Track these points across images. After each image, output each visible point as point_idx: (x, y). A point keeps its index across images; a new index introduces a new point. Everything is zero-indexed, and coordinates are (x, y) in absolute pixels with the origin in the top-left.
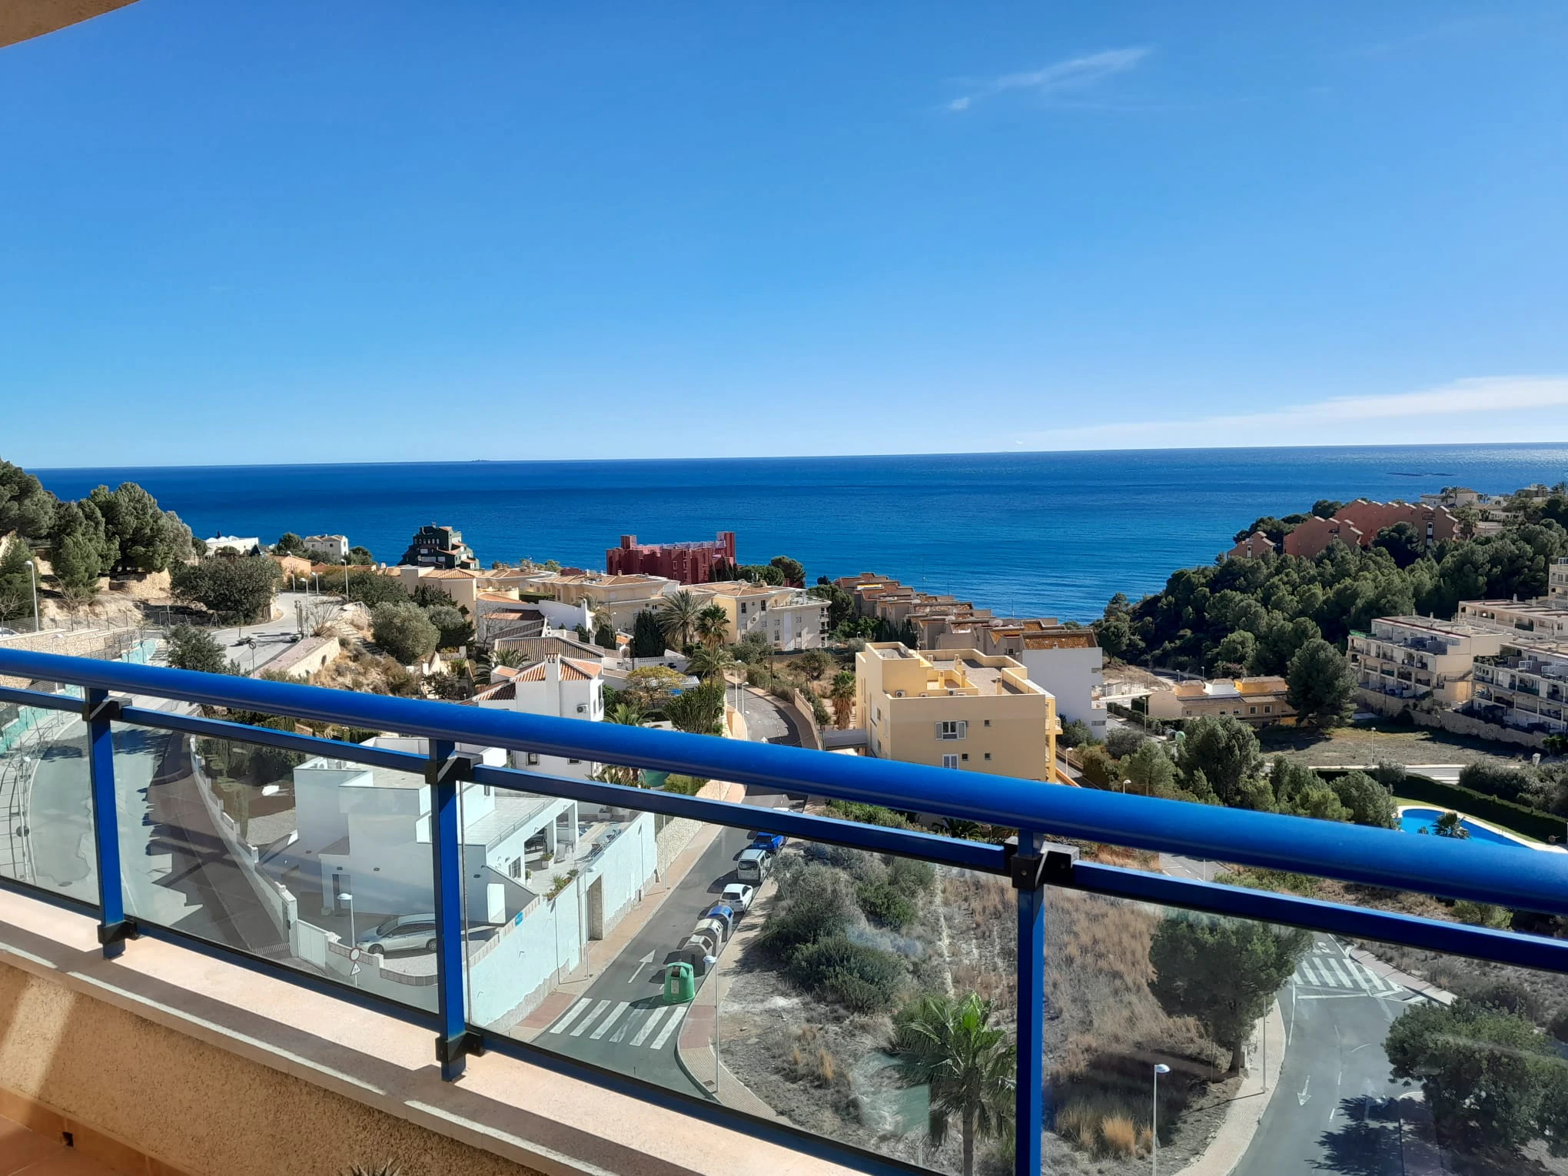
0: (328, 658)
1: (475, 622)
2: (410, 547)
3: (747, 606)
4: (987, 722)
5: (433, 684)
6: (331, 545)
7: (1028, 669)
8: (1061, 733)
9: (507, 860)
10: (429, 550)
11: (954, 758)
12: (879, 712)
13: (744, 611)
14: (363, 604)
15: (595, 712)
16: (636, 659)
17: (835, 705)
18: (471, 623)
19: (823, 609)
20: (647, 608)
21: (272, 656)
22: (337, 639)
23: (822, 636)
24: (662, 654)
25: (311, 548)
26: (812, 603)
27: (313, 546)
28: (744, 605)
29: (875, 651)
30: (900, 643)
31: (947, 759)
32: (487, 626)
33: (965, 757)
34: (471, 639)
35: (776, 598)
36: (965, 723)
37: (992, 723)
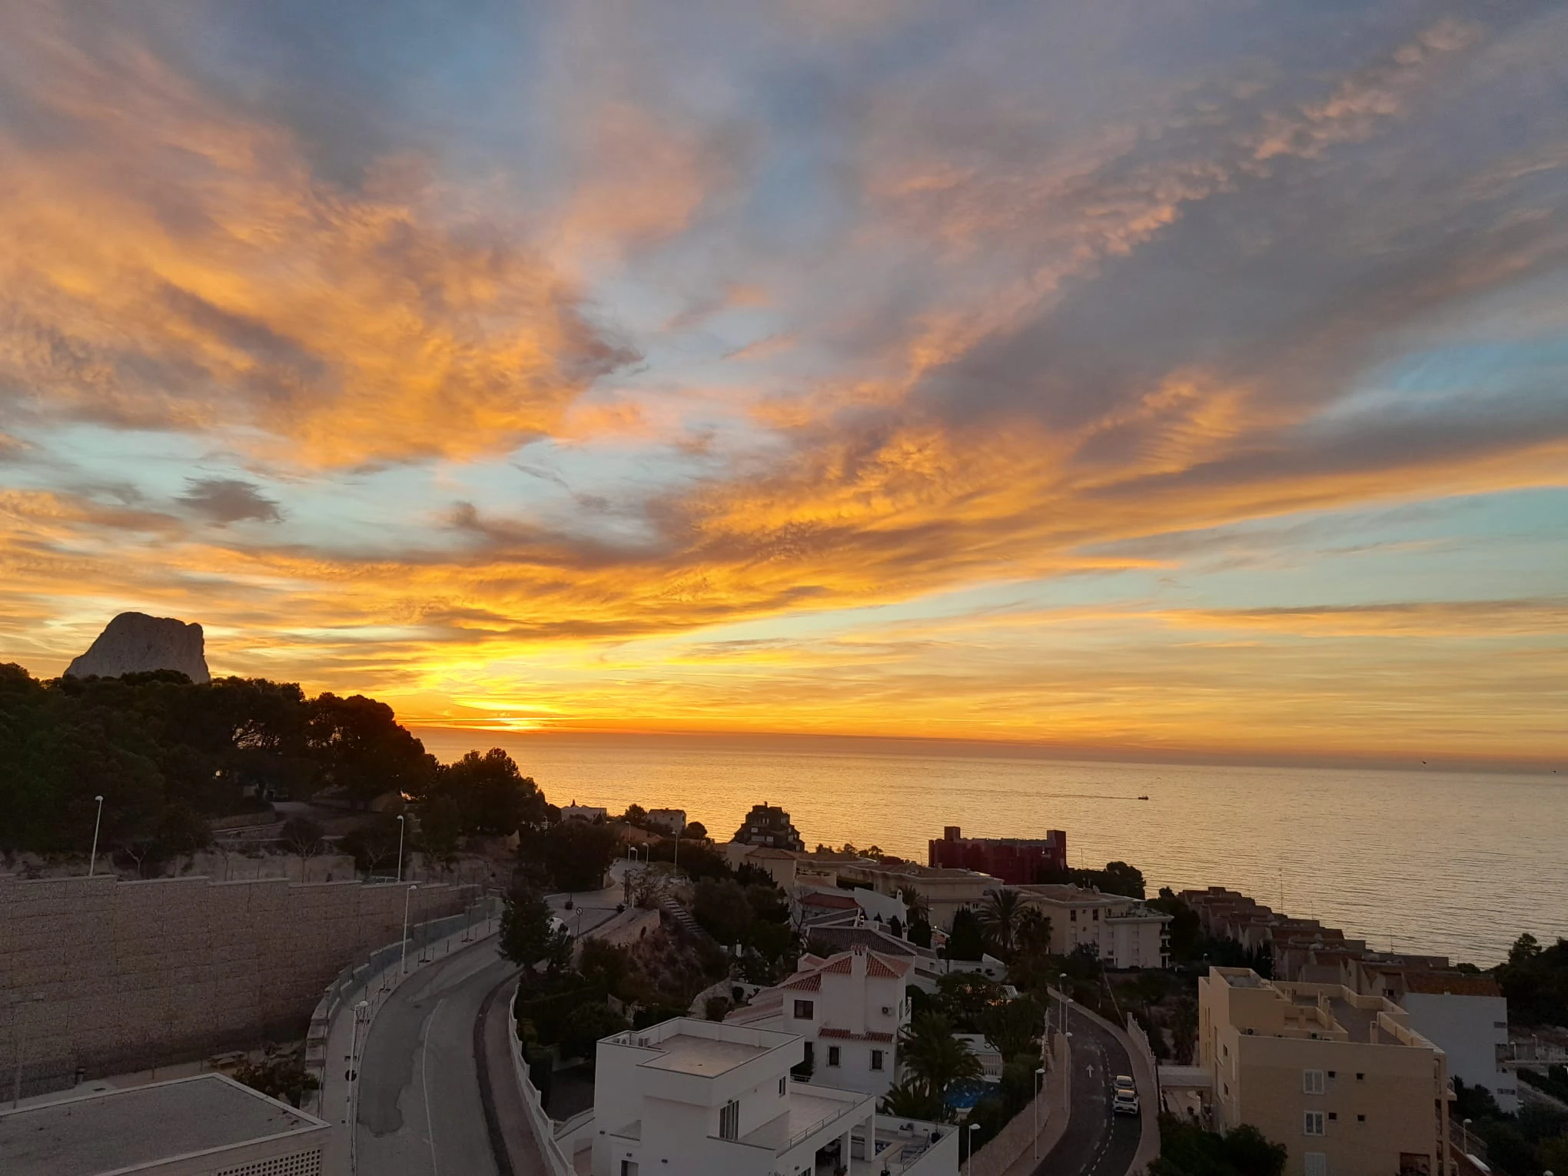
0: (647, 929)
1: (790, 906)
3: (1077, 914)
4: (1360, 1076)
5: (744, 967)
6: (671, 819)
7: (1411, 1017)
8: (1455, 1099)
9: (797, 1169)
10: (759, 829)
11: (1319, 1117)
12: (1226, 1050)
13: (1074, 918)
14: (688, 878)
15: (901, 1015)
16: (951, 961)
17: (1174, 1036)
18: (787, 905)
19: (1163, 925)
20: (967, 906)
21: (596, 924)
22: (658, 911)
23: (1163, 954)
24: (980, 959)
25: (653, 820)
26: (1152, 917)
27: (655, 818)
28: (1074, 911)
29: (1221, 977)
30: (1251, 970)
31: (1309, 1117)
32: (803, 910)
33: (1332, 1116)
34: (787, 922)
35: (1110, 907)
36: (1332, 1074)
37: (1366, 1077)
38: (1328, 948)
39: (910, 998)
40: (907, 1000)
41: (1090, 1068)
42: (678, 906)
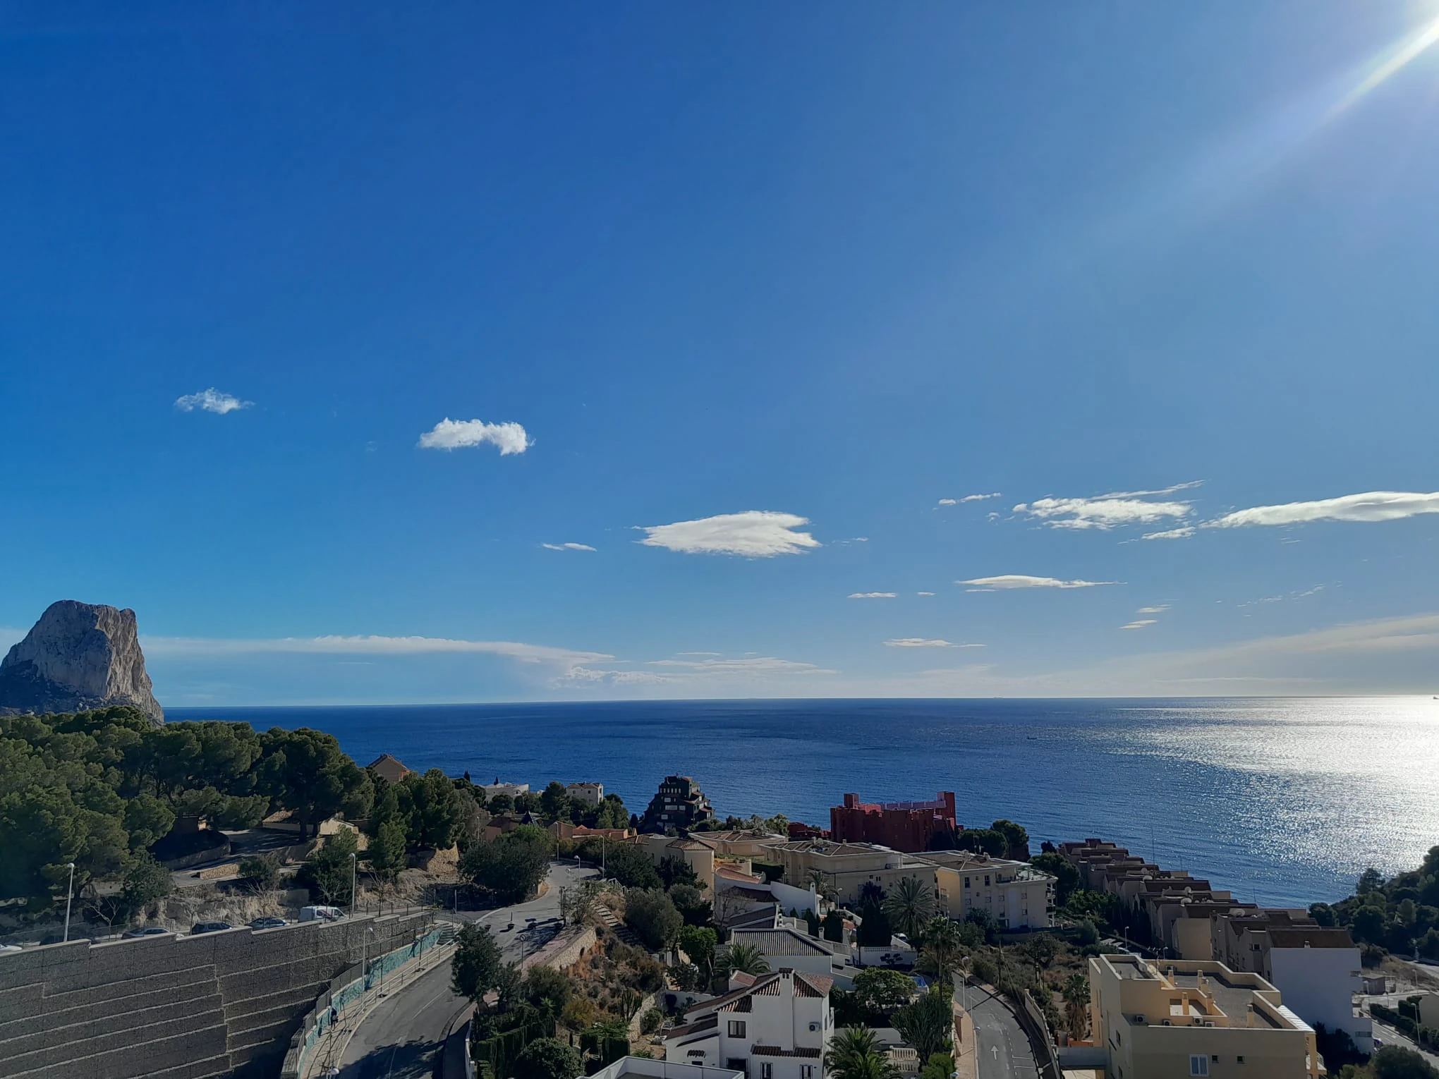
0: (585, 950)
1: (713, 902)
2: (656, 795)
3: (971, 881)
4: (1240, 1059)
5: (676, 975)
6: (589, 792)
7: (1281, 993)
10: (672, 799)
12: (1119, 1035)
13: (967, 885)
14: (616, 881)
15: (826, 1029)
16: (862, 948)
18: (709, 901)
19: (1049, 885)
20: (871, 880)
22: (593, 926)
23: (1049, 914)
24: (889, 942)
25: (572, 795)
26: (1037, 878)
27: (574, 792)
28: (967, 879)
29: (1110, 965)
30: (1139, 955)
32: (724, 905)
34: (709, 919)
35: (1000, 873)
36: (1215, 1058)
37: (1245, 1060)
38: (1197, 902)
39: (832, 1009)
40: (830, 1011)
41: (994, 1049)
42: (609, 913)
